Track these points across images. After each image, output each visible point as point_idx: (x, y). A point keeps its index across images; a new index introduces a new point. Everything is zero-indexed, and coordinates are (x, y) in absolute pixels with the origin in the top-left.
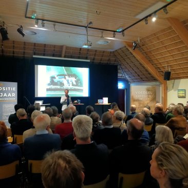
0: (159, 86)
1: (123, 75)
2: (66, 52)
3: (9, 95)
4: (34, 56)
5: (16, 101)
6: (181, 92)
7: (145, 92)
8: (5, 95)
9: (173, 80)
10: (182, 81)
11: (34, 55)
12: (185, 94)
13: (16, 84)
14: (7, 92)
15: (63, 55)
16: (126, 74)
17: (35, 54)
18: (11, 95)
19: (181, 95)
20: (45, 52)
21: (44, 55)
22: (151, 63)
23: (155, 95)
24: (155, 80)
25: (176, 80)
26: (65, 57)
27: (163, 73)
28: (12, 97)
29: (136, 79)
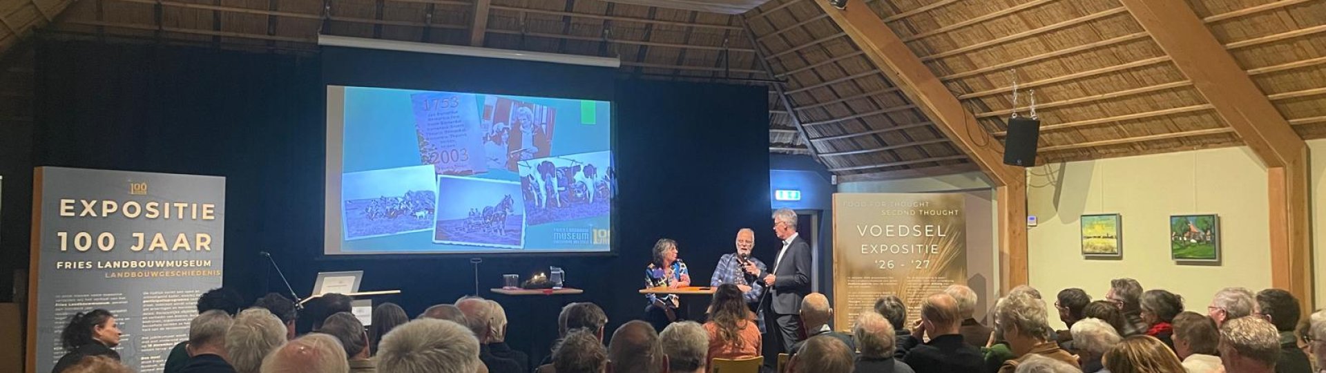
0: (985, 193)
1: (803, 139)
2: (491, 16)
3: (182, 241)
4: (323, 40)
5: (220, 273)
6: (1099, 229)
7: (909, 230)
8: (159, 241)
9: (1056, 166)
10: (1102, 167)
11: (326, 32)
12: (1120, 237)
13: (218, 184)
14: (169, 227)
15: (477, 35)
16: (813, 133)
17: (328, 30)
18: (192, 241)
19: (1099, 244)
20: (380, 16)
21: (377, 34)
22: (938, 75)
23: (962, 241)
24: (962, 163)
25: (1070, 165)
26: (486, 44)
27: (1002, 126)
28: (193, 254)
29: (868, 158)
